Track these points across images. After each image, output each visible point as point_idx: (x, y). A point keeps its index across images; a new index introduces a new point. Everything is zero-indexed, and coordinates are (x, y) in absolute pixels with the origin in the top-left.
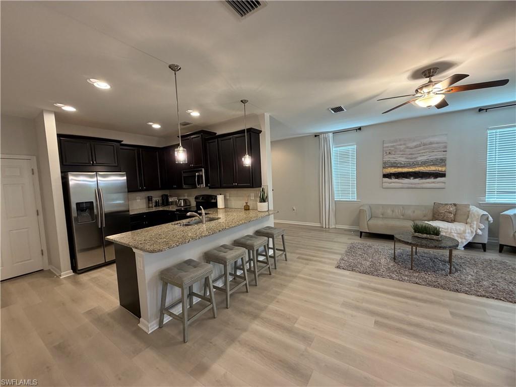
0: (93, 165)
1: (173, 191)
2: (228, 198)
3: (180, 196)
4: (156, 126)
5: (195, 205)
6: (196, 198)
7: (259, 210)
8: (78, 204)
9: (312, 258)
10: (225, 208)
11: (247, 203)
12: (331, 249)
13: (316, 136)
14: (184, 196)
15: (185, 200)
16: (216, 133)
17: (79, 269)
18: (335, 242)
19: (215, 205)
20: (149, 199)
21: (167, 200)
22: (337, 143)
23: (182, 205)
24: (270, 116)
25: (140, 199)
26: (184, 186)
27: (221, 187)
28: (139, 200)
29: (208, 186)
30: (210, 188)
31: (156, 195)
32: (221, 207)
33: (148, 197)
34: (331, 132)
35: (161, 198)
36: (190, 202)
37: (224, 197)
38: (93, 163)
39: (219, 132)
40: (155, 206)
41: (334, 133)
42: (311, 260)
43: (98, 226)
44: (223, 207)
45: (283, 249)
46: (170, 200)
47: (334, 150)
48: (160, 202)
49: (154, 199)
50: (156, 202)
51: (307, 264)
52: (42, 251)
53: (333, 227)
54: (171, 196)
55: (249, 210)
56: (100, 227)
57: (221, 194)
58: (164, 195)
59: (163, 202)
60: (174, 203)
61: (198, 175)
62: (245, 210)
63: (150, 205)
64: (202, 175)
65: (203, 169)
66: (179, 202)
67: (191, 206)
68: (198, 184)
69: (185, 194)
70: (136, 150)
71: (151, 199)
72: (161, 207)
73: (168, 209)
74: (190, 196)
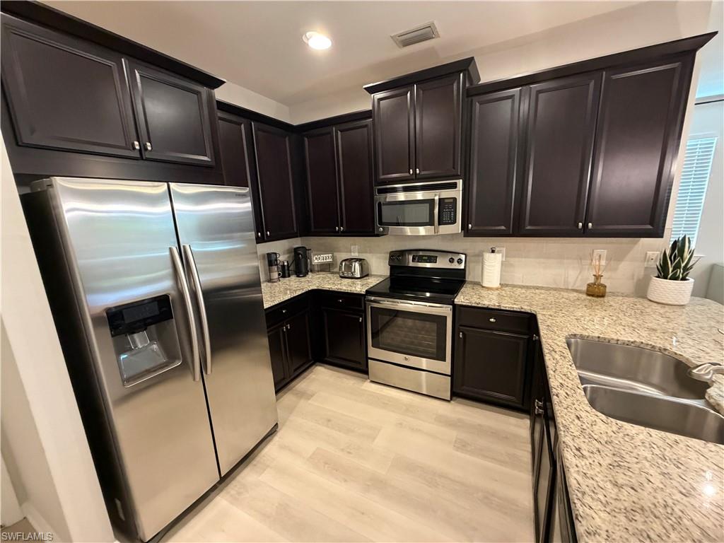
0: (143, 158)
5: (389, 274)
6: (393, 256)
7: (657, 299)
11: (597, 277)
20: (271, 259)
21: (309, 260)
23: (359, 275)
26: (380, 230)
29: (466, 230)
33: (269, 255)
35: (292, 256)
37: (503, 257)
38: (143, 148)
40: (282, 277)
48: (293, 265)
49: (280, 260)
50: (283, 267)
55: (603, 296)
56: (198, 378)
57: (493, 252)
58: (296, 250)
59: (299, 265)
60: (326, 268)
61: (440, 200)
62: (588, 295)
63: (275, 275)
64: (455, 199)
65: (460, 183)
66: (349, 268)
67: (372, 275)
68: (439, 224)
69: (352, 247)
70: (243, 126)
71: (276, 260)
72: (293, 278)
73: (334, 288)
74: (370, 253)
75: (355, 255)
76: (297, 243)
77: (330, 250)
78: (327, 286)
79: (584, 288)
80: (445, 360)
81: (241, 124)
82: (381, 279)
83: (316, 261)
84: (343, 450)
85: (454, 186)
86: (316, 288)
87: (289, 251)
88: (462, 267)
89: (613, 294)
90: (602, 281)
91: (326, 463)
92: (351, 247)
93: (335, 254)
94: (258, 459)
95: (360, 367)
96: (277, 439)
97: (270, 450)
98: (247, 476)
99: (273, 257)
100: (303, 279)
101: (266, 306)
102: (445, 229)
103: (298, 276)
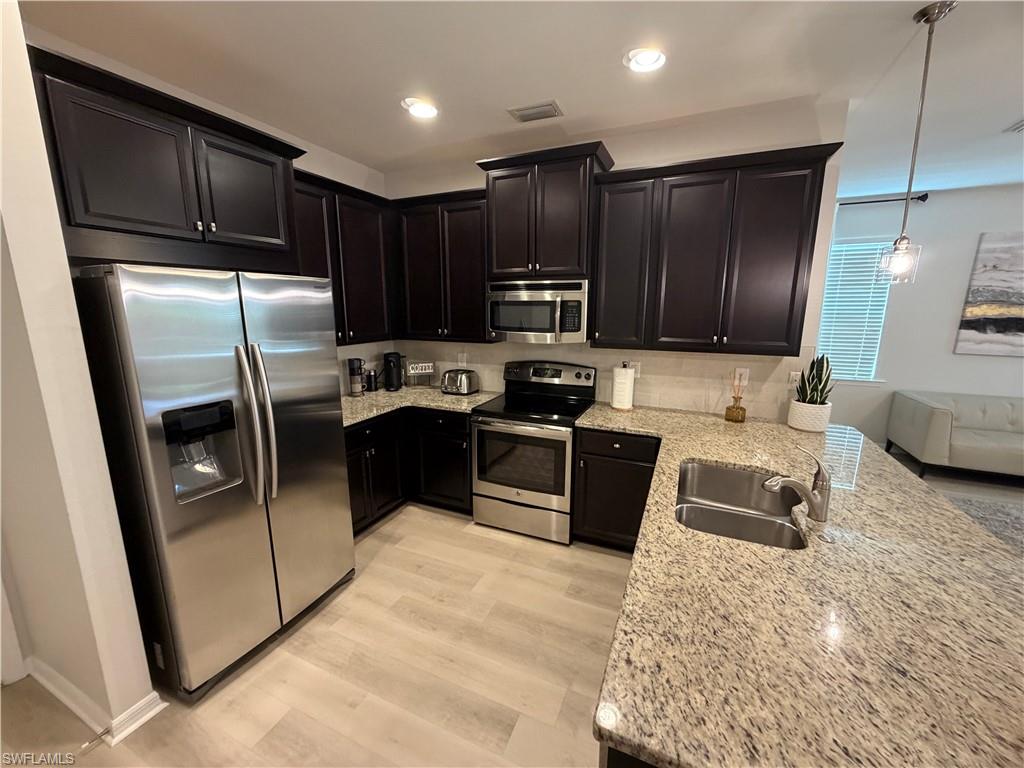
0: (206, 240)
4: (422, 110)
6: (509, 368)
7: (796, 425)
10: (634, 407)
11: (737, 399)
17: (194, 687)
20: (354, 367)
21: (403, 369)
29: (591, 339)
33: (351, 361)
35: (381, 364)
36: (480, 380)
37: (636, 374)
38: (207, 229)
40: (366, 390)
44: (631, 406)
46: (412, 370)
48: (382, 375)
49: (365, 370)
50: (370, 375)
56: (261, 501)
57: (625, 366)
58: (387, 356)
59: (390, 376)
60: (425, 381)
61: (562, 302)
62: (727, 420)
63: (358, 387)
64: (579, 303)
65: (586, 283)
66: (453, 381)
67: (482, 391)
68: (561, 331)
69: (460, 355)
70: (324, 199)
71: (360, 368)
72: (382, 392)
73: (433, 405)
74: (481, 363)
75: (463, 365)
76: (388, 347)
77: (431, 358)
78: (424, 403)
79: (724, 413)
80: (563, 495)
81: (322, 198)
82: (493, 397)
83: (412, 372)
84: (433, 598)
85: (579, 287)
86: (410, 405)
87: (377, 358)
88: (590, 383)
89: (755, 419)
90: (742, 404)
91: (412, 612)
92: (458, 356)
93: (438, 363)
94: (328, 609)
95: (461, 505)
96: (353, 587)
97: (345, 599)
98: (314, 627)
99: (356, 364)
100: (394, 394)
101: (346, 423)
102: (568, 337)
103: (388, 390)
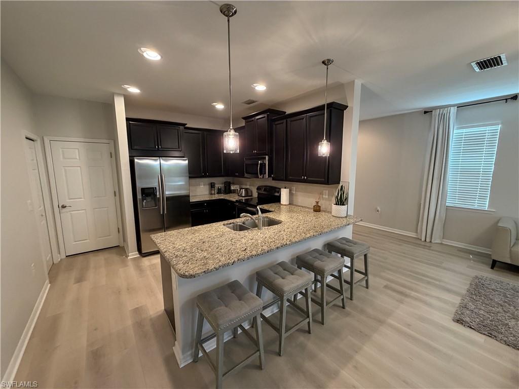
0: (158, 150)
1: (236, 179)
2: (294, 192)
3: (242, 184)
4: (220, 106)
5: (257, 196)
6: (258, 189)
7: (333, 214)
8: (143, 190)
9: (408, 291)
10: (290, 204)
12: (440, 281)
13: (425, 112)
14: (246, 185)
15: (246, 190)
16: (286, 112)
17: (143, 252)
18: (445, 269)
19: (278, 200)
20: (212, 186)
21: (230, 187)
22: (463, 122)
23: (243, 195)
24: (362, 84)
25: (204, 185)
26: (246, 175)
27: (287, 179)
28: (202, 186)
29: (271, 176)
30: (274, 179)
31: (219, 182)
32: (284, 204)
33: (211, 183)
34: (453, 106)
35: (223, 185)
36: (252, 192)
37: (290, 191)
38: (158, 147)
39: (289, 111)
40: (217, 193)
41: (460, 106)
42: (406, 296)
43: (160, 213)
44: (288, 203)
45: (364, 272)
46: (232, 188)
47: (456, 133)
48: (223, 189)
49: (217, 186)
50: (219, 189)
51: (401, 302)
52: (118, 229)
53: (439, 241)
54: (234, 184)
55: (320, 211)
56: (162, 213)
57: (285, 188)
58: (226, 182)
59: (226, 189)
60: (236, 192)
62: (313, 210)
63: (213, 192)
64: (265, 164)
65: (267, 157)
67: (253, 196)
68: (260, 174)
70: (200, 134)
74: (251, 186)
75: (248, 187)
76: (227, 179)
79: (312, 207)
86: (223, 198)
89: (324, 211)
90: (320, 204)
92: (247, 183)
93: (241, 186)
99: (213, 184)
103: (224, 194)
